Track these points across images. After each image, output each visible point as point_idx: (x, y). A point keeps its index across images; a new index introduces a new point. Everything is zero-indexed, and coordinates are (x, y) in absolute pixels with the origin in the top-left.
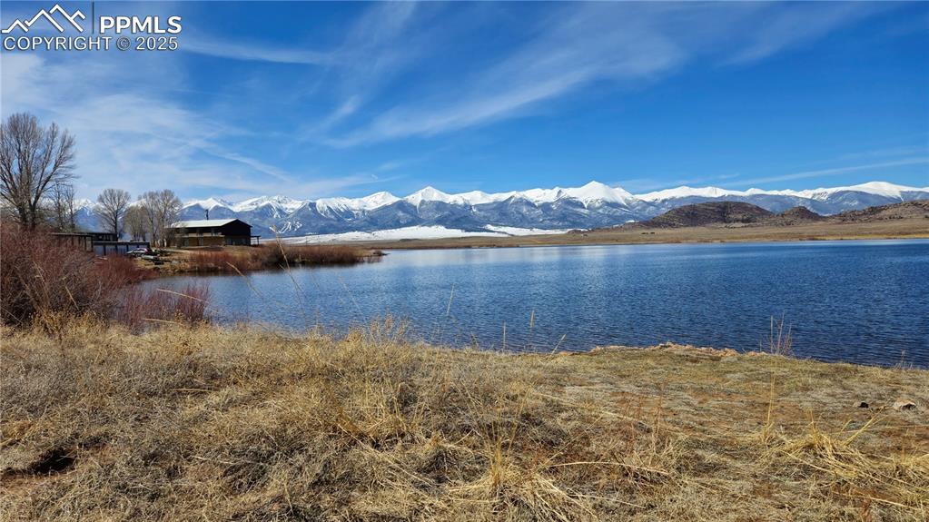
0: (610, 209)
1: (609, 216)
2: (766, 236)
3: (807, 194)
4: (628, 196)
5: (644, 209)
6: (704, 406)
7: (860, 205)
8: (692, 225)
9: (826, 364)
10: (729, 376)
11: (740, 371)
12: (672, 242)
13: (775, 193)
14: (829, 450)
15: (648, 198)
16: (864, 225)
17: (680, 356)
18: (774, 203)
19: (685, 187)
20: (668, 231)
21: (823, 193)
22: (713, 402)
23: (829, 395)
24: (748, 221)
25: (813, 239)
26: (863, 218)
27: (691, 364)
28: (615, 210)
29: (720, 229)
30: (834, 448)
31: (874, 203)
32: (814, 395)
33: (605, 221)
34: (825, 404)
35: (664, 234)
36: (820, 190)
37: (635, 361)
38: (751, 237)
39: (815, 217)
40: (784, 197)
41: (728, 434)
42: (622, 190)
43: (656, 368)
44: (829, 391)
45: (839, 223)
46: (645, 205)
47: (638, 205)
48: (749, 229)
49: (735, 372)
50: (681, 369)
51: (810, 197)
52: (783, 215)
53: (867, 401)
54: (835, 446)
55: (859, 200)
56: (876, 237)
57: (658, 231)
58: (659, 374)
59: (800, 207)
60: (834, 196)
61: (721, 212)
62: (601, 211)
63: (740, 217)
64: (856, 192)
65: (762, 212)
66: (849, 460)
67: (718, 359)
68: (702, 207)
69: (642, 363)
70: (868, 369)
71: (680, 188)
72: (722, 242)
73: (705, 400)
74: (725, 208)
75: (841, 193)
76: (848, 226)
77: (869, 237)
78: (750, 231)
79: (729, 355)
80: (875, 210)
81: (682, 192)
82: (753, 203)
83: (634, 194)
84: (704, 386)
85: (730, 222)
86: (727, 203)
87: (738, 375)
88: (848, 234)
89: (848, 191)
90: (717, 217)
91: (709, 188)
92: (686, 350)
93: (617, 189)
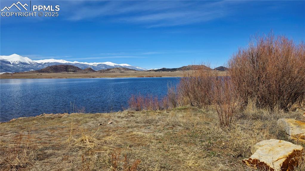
0: (22, 65)
1: (22, 68)
2: (80, 76)
3: (91, 64)
4: (31, 61)
5: (37, 66)
6: (53, 134)
7: (105, 68)
8: (56, 72)
9: (93, 114)
10: (63, 122)
11: (68, 120)
12: (49, 78)
13: (82, 63)
14: (87, 140)
15: (39, 62)
16: (106, 74)
17: (48, 118)
18: (82, 66)
19: (53, 59)
20: (47, 74)
21: (95, 64)
22: (56, 132)
23: (92, 123)
24: (74, 71)
25: (93, 77)
26: (106, 72)
27: (51, 120)
28: (25, 65)
29: (66, 74)
30: (89, 139)
31: (108, 68)
32: (88, 124)
33: (21, 69)
34: (91, 126)
35: (45, 75)
36: (95, 63)
37: (29, 122)
38: (76, 77)
39: (94, 71)
40: (85, 64)
41: (59, 142)
42: (28, 58)
43: (37, 124)
44: (93, 122)
45: (100, 73)
46: (38, 64)
47: (35, 64)
48: (75, 74)
49: (66, 121)
50: (47, 122)
51: (92, 65)
52: (85, 70)
53: (102, 123)
54: (89, 138)
55: (105, 67)
56: (109, 77)
57: (43, 74)
58: (38, 125)
59: (89, 68)
60: (98, 65)
61: (66, 68)
62: (19, 66)
63: (72, 70)
64: (104, 64)
65: (79, 69)
66: (93, 142)
67: (61, 117)
68: (59, 66)
69: (31, 123)
70: (104, 114)
71: (51, 59)
72: (66, 78)
73: (54, 132)
74: (67, 67)
75: (100, 64)
76: (102, 74)
77: (107, 77)
78: (75, 75)
79: (65, 115)
80: (109, 70)
81: (52, 61)
82: (76, 66)
83: (33, 60)
84: (54, 127)
85: (69, 72)
86: (67, 65)
87: (67, 121)
88: (103, 76)
89: (102, 64)
90: (65, 70)
91: (62, 60)
92: (51, 115)
93: (26, 58)
